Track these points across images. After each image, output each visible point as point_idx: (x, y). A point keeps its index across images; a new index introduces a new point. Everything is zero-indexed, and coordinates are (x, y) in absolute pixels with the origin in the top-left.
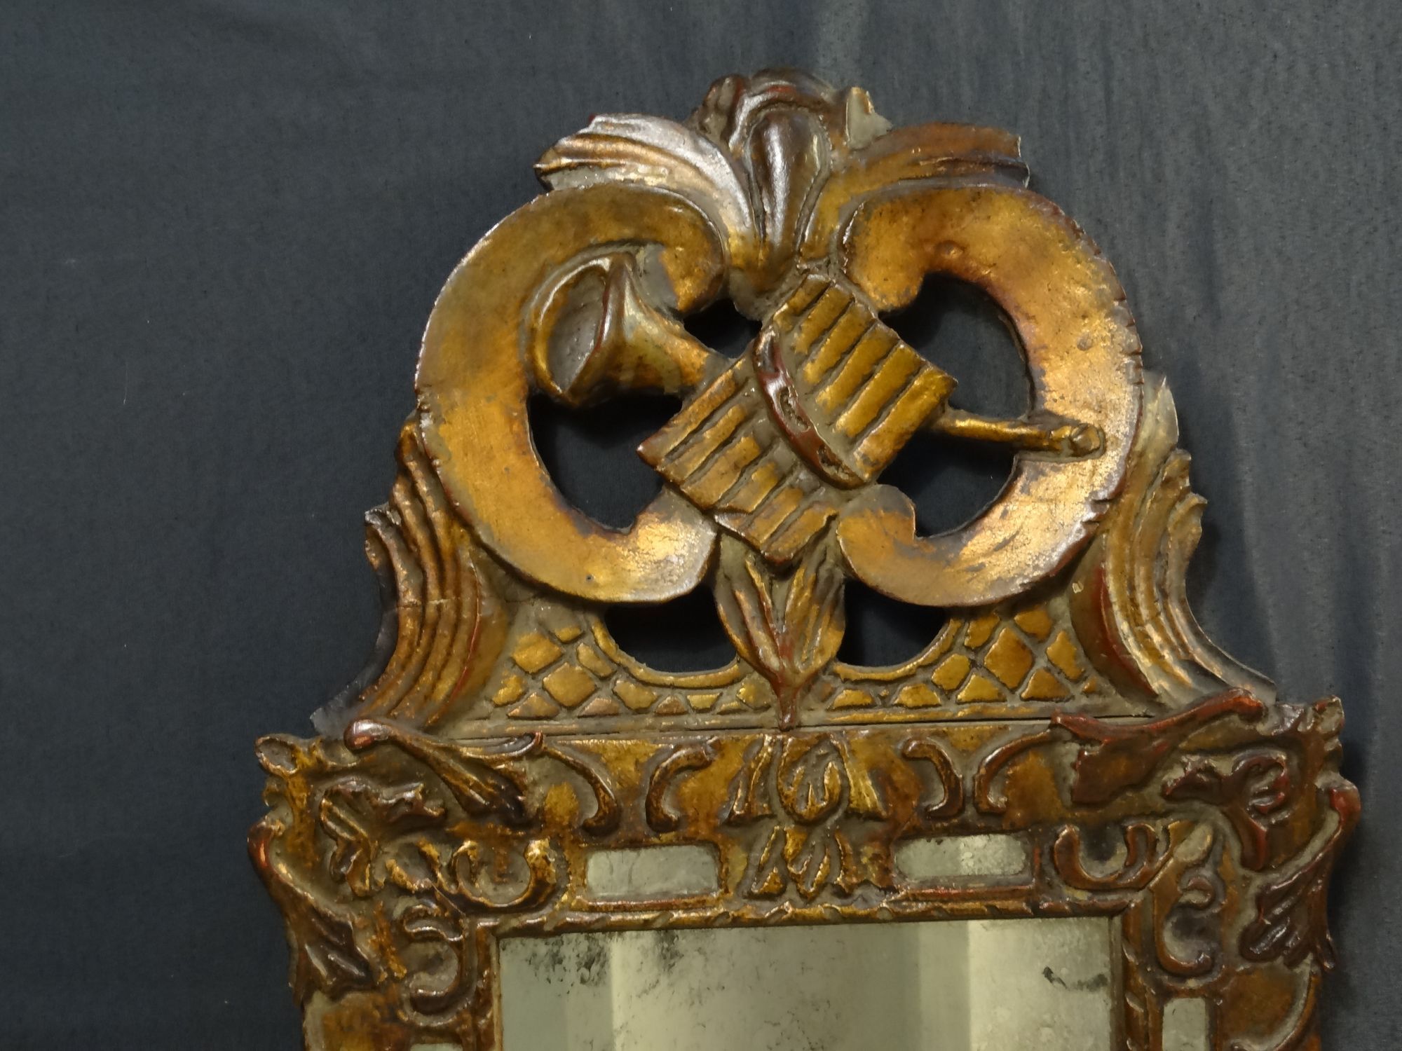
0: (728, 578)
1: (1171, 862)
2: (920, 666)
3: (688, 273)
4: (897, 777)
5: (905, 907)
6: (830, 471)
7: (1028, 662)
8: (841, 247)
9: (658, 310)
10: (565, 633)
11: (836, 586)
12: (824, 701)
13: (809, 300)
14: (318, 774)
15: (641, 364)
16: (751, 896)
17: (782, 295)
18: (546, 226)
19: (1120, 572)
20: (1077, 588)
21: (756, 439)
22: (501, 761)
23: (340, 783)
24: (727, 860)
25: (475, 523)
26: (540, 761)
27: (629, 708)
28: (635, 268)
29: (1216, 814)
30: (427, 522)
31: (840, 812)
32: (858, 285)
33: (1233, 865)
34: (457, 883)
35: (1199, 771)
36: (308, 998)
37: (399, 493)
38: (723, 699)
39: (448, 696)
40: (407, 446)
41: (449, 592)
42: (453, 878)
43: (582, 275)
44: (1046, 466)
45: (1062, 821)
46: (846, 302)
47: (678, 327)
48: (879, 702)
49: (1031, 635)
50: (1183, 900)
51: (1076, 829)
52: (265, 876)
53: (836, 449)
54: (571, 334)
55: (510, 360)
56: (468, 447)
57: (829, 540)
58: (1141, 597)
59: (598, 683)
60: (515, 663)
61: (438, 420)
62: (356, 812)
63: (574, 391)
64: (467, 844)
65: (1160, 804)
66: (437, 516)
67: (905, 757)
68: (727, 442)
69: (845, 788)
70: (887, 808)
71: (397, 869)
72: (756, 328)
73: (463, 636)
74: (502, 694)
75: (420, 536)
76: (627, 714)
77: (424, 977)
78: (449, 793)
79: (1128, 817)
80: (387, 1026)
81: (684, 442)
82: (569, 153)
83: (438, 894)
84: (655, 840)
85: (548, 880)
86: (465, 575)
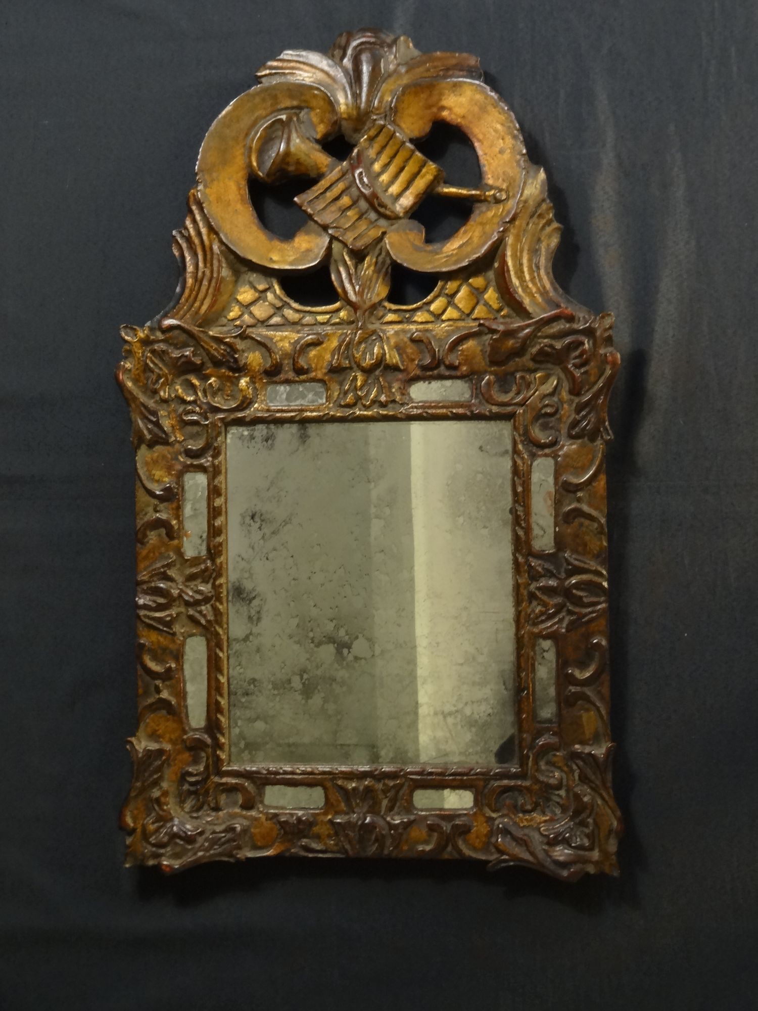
0: (336, 261)
1: (537, 393)
2: (424, 304)
3: (322, 121)
4: (409, 351)
5: (411, 412)
6: (382, 210)
7: (475, 301)
8: (391, 108)
9: (308, 139)
10: (261, 287)
11: (386, 266)
12: (380, 319)
13: (375, 133)
14: (146, 342)
15: (298, 162)
16: (341, 406)
17: (365, 132)
18: (257, 100)
19: (514, 256)
20: (496, 265)
21: (351, 197)
22: (227, 338)
23: (156, 347)
24: (330, 389)
25: (219, 232)
26: (246, 341)
27: (289, 322)
28: (298, 119)
29: (558, 370)
30: (199, 234)
31: (382, 367)
32: (398, 126)
33: (565, 395)
34: (207, 397)
35: (546, 346)
36: (138, 447)
37: (188, 223)
38: (332, 318)
39: (206, 311)
40: (192, 199)
41: (208, 265)
42: (205, 395)
43: (274, 123)
44: (484, 208)
45: (485, 372)
46: (392, 133)
47: (318, 147)
48: (405, 320)
49: (477, 289)
50: (543, 411)
51: (492, 377)
52: (121, 386)
53: (387, 201)
54: (268, 151)
55: (240, 161)
56: (219, 200)
57: (382, 244)
58: (526, 269)
59: (276, 311)
60: (238, 301)
61: (205, 186)
62: (162, 360)
63: (268, 175)
64: (212, 380)
65: (531, 365)
66: (204, 231)
67: (413, 340)
68: (337, 198)
69: (384, 354)
70: (403, 365)
71: (180, 391)
72: (351, 147)
73: (213, 284)
74: (232, 315)
75: (196, 241)
76: (289, 325)
77: (191, 442)
78: (204, 354)
79: (517, 371)
80: (173, 462)
81: (317, 197)
82: (271, 68)
83: (198, 402)
84: (297, 379)
85: (248, 396)
86: (215, 256)
